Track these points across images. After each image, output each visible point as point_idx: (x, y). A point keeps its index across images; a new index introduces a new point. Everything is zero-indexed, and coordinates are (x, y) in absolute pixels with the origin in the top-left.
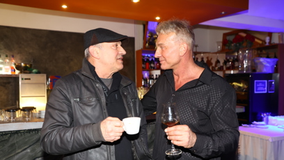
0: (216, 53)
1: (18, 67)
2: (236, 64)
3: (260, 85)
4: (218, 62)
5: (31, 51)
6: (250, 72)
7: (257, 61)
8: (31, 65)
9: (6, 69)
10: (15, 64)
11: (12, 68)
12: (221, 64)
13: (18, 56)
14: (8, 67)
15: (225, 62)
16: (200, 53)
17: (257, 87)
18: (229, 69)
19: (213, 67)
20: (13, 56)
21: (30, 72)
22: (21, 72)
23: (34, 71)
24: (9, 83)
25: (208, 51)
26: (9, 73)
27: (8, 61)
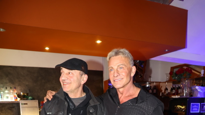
0: (165, 82)
1: (19, 96)
2: (180, 91)
3: (195, 106)
4: (166, 89)
5: (27, 83)
6: (188, 97)
7: (193, 89)
8: (27, 94)
9: (11, 97)
10: (17, 93)
11: (15, 96)
12: (169, 91)
13: (19, 88)
14: (12, 96)
15: (172, 90)
16: (153, 82)
17: (192, 108)
18: (174, 95)
19: (162, 93)
20: (15, 88)
21: (27, 99)
22: (21, 99)
23: (30, 98)
24: (13, 107)
25: (160, 81)
26: (13, 100)
27: (12, 91)
